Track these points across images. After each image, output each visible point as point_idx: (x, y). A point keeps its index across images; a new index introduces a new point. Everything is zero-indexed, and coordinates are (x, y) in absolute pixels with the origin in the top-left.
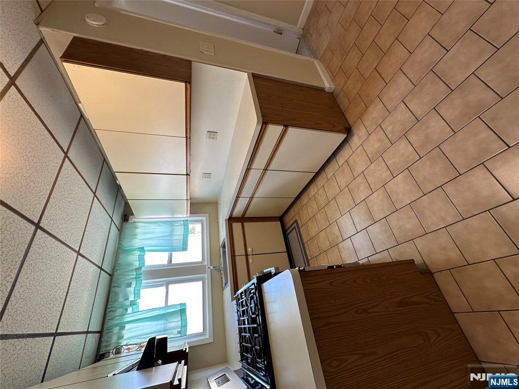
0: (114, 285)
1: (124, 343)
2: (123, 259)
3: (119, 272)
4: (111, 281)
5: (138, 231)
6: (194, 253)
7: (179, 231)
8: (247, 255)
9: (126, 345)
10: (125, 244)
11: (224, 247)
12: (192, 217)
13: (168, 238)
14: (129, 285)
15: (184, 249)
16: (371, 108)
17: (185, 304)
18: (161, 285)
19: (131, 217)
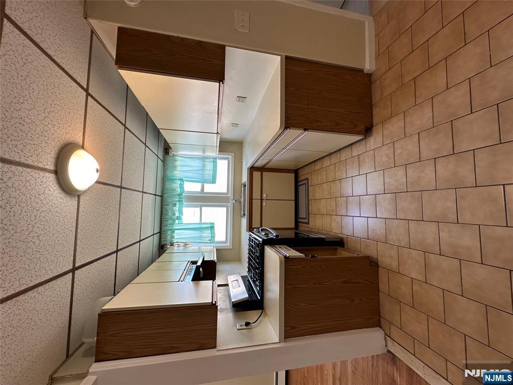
0: (165, 203)
1: (175, 241)
2: (168, 185)
3: (167, 195)
4: (162, 201)
5: (178, 163)
6: (221, 185)
7: (209, 166)
8: (262, 200)
9: (177, 242)
10: (169, 174)
11: (245, 186)
12: (221, 154)
13: (201, 172)
14: (175, 205)
15: (214, 181)
16: (395, 120)
17: (214, 223)
18: (197, 207)
19: (170, 150)
